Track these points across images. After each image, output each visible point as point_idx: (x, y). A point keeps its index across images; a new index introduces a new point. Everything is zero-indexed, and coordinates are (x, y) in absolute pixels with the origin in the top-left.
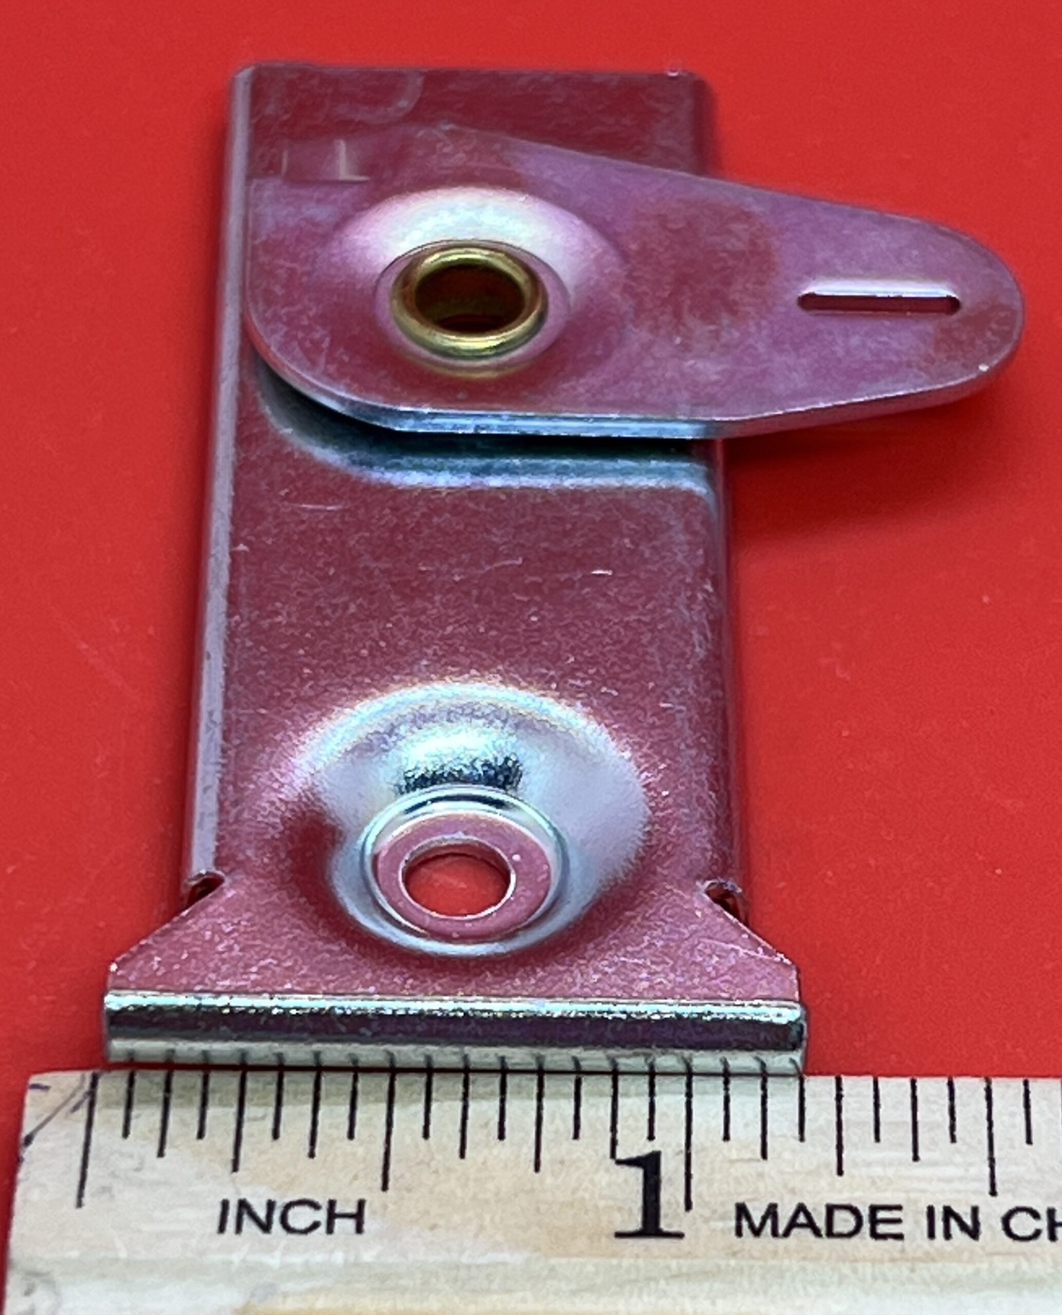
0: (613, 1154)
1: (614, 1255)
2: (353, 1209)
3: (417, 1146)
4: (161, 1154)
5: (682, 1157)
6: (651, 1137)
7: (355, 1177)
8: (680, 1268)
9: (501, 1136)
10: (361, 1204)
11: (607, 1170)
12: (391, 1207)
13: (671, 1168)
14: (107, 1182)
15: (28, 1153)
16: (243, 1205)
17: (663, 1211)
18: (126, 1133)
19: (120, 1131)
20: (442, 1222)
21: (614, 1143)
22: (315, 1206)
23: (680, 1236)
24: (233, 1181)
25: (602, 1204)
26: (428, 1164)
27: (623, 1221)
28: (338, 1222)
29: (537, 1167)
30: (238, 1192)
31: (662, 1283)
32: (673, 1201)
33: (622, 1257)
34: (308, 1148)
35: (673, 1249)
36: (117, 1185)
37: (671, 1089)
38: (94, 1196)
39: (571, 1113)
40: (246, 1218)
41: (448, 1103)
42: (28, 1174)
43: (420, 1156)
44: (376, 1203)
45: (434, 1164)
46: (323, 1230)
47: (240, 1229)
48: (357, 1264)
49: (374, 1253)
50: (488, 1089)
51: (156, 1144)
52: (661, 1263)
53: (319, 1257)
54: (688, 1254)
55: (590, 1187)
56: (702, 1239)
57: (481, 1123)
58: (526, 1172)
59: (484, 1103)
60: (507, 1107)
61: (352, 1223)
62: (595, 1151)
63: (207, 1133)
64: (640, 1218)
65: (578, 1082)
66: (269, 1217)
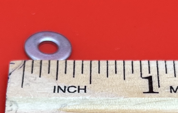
0: (141, 76)
1: (143, 97)
2: (84, 88)
3: (97, 75)
4: (40, 77)
5: (157, 77)
6: (149, 73)
7: (84, 81)
8: (158, 99)
9: (116, 73)
10: (85, 87)
11: (140, 80)
12: (92, 87)
13: (155, 79)
14: (28, 82)
15: (10, 77)
16: (59, 87)
17: (153, 88)
20: (104, 90)
21: (141, 74)
22: (75, 87)
23: (158, 93)
24: (56, 82)
25: (140, 86)
26: (100, 79)
27: (145, 90)
28: (80, 90)
29: (124, 79)
30: (58, 85)
31: (154, 103)
32: (155, 86)
33: (145, 97)
34: (73, 75)
35: (157, 96)
36: (30, 83)
37: (153, 63)
38: (25, 85)
39: (131, 68)
40: (60, 90)
41: (103, 67)
42: (10, 81)
43: (98, 77)
44: (89, 87)
45: (101, 79)
46: (77, 92)
47: (58, 92)
48: (85, 99)
49: (89, 97)
50: (112, 64)
51: (39, 75)
52: (154, 98)
53: (76, 98)
54: (160, 97)
55: (137, 83)
56: (163, 93)
57: (111, 70)
58: (122, 80)
59: (112, 66)
60: (117, 67)
61: (83, 91)
62: (137, 76)
63: (50, 73)
64: (148, 89)
65: (132, 62)
66: (65, 89)
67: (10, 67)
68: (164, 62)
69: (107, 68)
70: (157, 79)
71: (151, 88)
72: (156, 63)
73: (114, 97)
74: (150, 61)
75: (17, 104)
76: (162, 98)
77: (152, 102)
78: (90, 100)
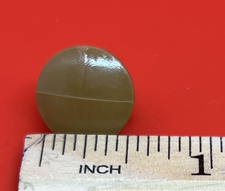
0: (190, 155)
1: (191, 179)
2: (118, 168)
3: (135, 153)
4: (63, 154)
5: (210, 156)
6: (201, 151)
7: (118, 160)
8: (210, 182)
9: (159, 150)
10: (120, 167)
11: (189, 159)
12: (128, 167)
13: (207, 159)
14: (48, 160)
15: (25, 153)
16: (86, 166)
17: (205, 169)
18: (53, 149)
19: (52, 149)
20: (142, 171)
21: (190, 152)
22: (107, 167)
23: (210, 175)
24: (83, 161)
25: (187, 167)
26: (138, 157)
27: (193, 171)
28: (113, 171)
29: (169, 158)
30: (85, 163)
31: (205, 187)
32: (207, 166)
33: (194, 180)
34: (104, 153)
35: (208, 178)
36: (51, 161)
37: (206, 140)
38: (44, 164)
39: (178, 145)
40: (87, 170)
41: (143, 143)
42: (25, 158)
43: (136, 156)
44: (124, 167)
45: (140, 157)
46: (109, 172)
47: (85, 172)
48: (118, 181)
49: (124, 178)
50: (155, 140)
51: (62, 152)
52: (205, 181)
53: (108, 180)
54: (212, 179)
55: (184, 163)
56: (216, 175)
57: (153, 148)
58: (166, 159)
59: (154, 143)
60: (160, 144)
61: (117, 171)
62: (185, 155)
63: (76, 149)
64: (198, 170)
65: (180, 138)
66: (94, 169)
67: (26, 141)
68: (219, 138)
69: (148, 144)
70: (210, 159)
71: (202, 169)
72: (209, 140)
73: (154, 179)
74: (202, 138)
75: (32, 186)
76: (215, 181)
77: (203, 186)
78: (124, 183)
